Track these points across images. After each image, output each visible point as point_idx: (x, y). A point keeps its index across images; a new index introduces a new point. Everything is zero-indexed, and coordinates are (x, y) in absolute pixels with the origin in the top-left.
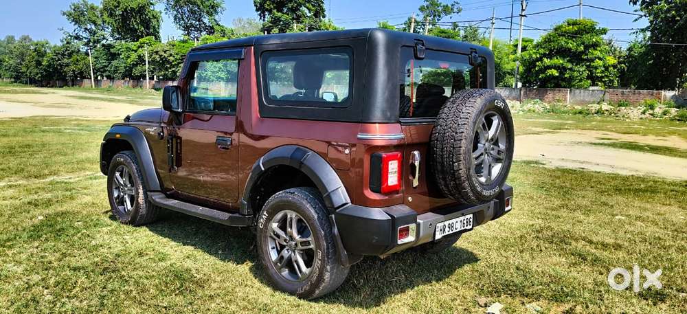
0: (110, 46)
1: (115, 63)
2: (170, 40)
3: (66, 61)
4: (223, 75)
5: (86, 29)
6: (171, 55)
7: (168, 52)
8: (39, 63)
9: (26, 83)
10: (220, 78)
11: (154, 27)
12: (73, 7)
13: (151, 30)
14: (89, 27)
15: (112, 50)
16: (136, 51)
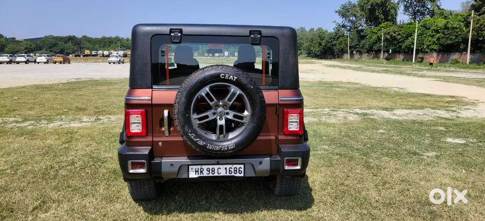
0: (362, 31)
1: (363, 42)
2: (401, 23)
3: (334, 42)
4: (436, 47)
5: (349, 20)
6: (399, 34)
7: (397, 33)
8: (320, 44)
9: (313, 57)
10: (433, 49)
11: (392, 15)
12: (342, 7)
13: (390, 18)
14: (351, 19)
15: (362, 34)
16: (376, 33)
